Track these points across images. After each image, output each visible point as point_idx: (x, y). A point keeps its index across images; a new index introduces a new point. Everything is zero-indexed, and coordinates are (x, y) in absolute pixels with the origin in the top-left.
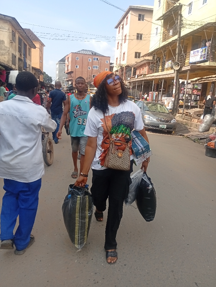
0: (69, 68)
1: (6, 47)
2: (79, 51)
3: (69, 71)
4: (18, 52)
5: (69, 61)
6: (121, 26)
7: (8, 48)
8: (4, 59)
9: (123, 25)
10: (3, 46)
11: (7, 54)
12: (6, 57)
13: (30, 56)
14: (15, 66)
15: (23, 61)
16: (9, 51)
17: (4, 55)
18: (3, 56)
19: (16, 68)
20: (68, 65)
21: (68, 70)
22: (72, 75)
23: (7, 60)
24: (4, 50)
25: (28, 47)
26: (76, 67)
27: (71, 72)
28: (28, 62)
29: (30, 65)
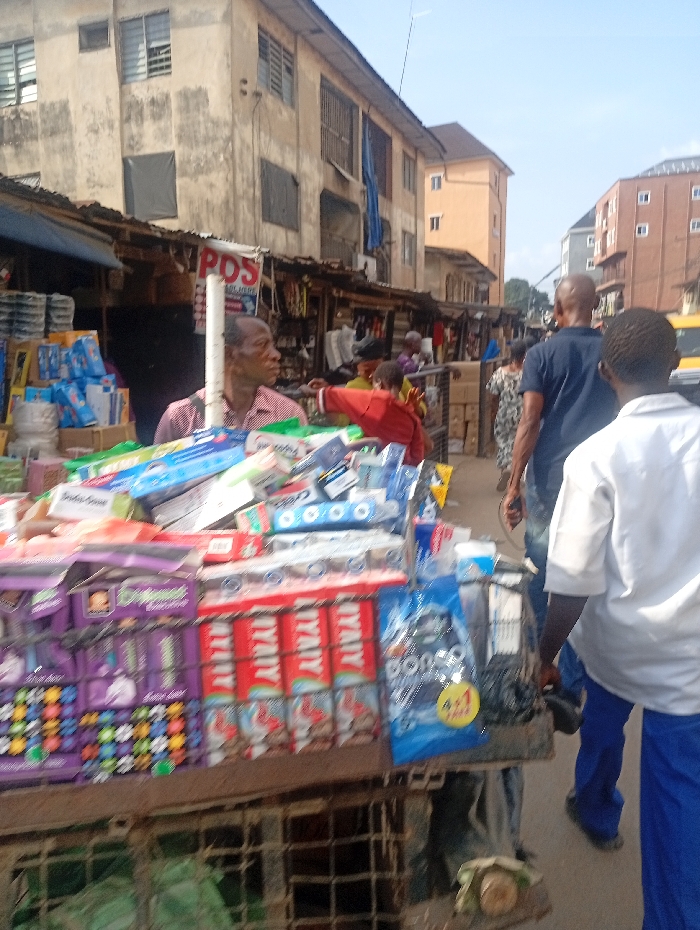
0: (611, 242)
1: (216, 123)
2: (652, 169)
3: (610, 253)
4: (317, 160)
5: (610, 214)
7: (226, 124)
8: (209, 196)
10: (201, 118)
11: (222, 159)
12: (218, 178)
13: (415, 193)
14: (291, 235)
15: (362, 210)
16: (231, 139)
17: (209, 171)
18: (201, 178)
19: (306, 245)
20: (606, 232)
21: (604, 251)
22: (622, 265)
23: (223, 194)
24: (208, 140)
25: (397, 146)
26: (639, 232)
27: (619, 256)
28: (399, 219)
29: (411, 239)
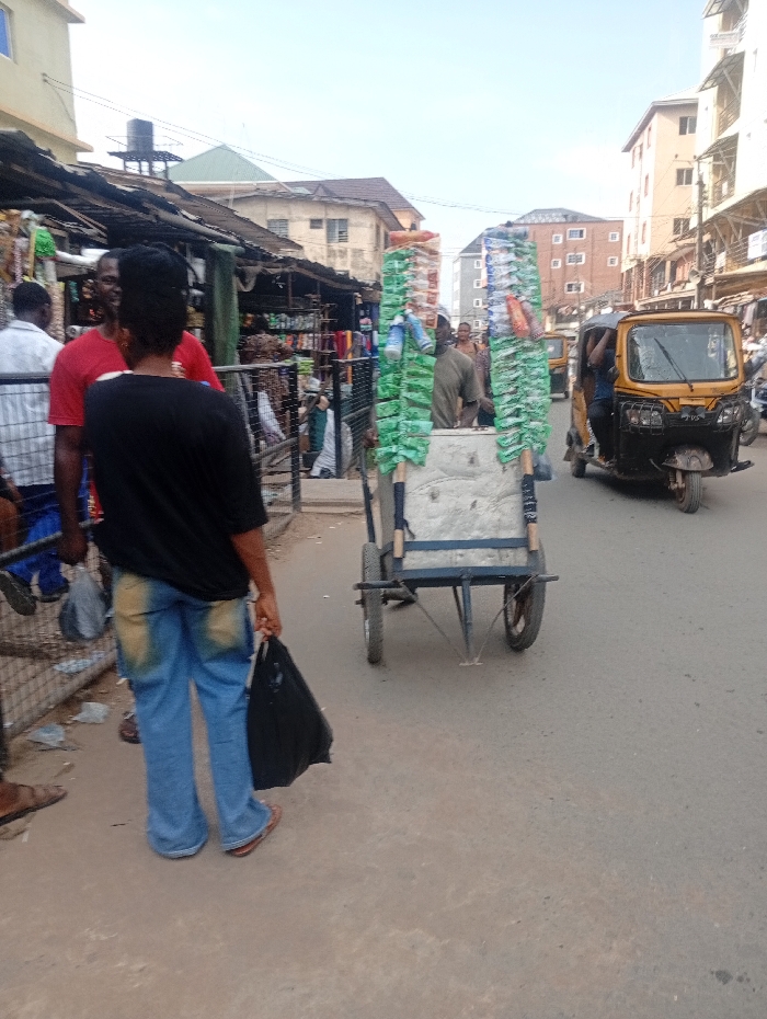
2: (522, 218)
6: (638, 150)
9: (641, 146)
